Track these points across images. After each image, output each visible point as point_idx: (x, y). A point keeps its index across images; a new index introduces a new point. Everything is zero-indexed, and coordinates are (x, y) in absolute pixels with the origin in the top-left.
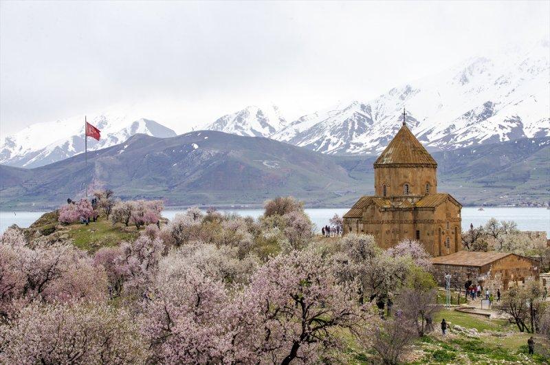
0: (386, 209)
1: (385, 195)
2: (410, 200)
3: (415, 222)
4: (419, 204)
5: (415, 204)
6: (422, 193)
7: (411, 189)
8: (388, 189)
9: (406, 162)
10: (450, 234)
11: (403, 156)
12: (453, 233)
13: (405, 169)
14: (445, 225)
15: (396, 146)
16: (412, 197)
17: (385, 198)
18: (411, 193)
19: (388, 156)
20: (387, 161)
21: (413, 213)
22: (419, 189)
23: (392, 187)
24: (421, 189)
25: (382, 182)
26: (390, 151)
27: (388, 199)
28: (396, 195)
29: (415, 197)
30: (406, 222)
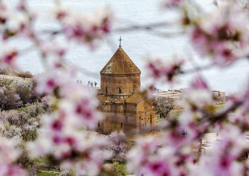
0: (106, 104)
1: (107, 93)
2: (122, 98)
3: (125, 112)
4: (128, 101)
5: (125, 100)
6: (130, 93)
7: (123, 90)
8: (108, 89)
9: (120, 73)
10: (147, 119)
11: (118, 69)
12: (149, 118)
13: (119, 77)
14: (143, 114)
15: (114, 62)
16: (123, 96)
17: (106, 96)
18: (123, 93)
19: (109, 68)
20: (108, 72)
21: (123, 106)
22: (128, 90)
23: (111, 89)
24: (130, 90)
25: (105, 85)
26: (110, 65)
27: (109, 96)
28: (113, 94)
29: (126, 95)
30: (119, 112)
